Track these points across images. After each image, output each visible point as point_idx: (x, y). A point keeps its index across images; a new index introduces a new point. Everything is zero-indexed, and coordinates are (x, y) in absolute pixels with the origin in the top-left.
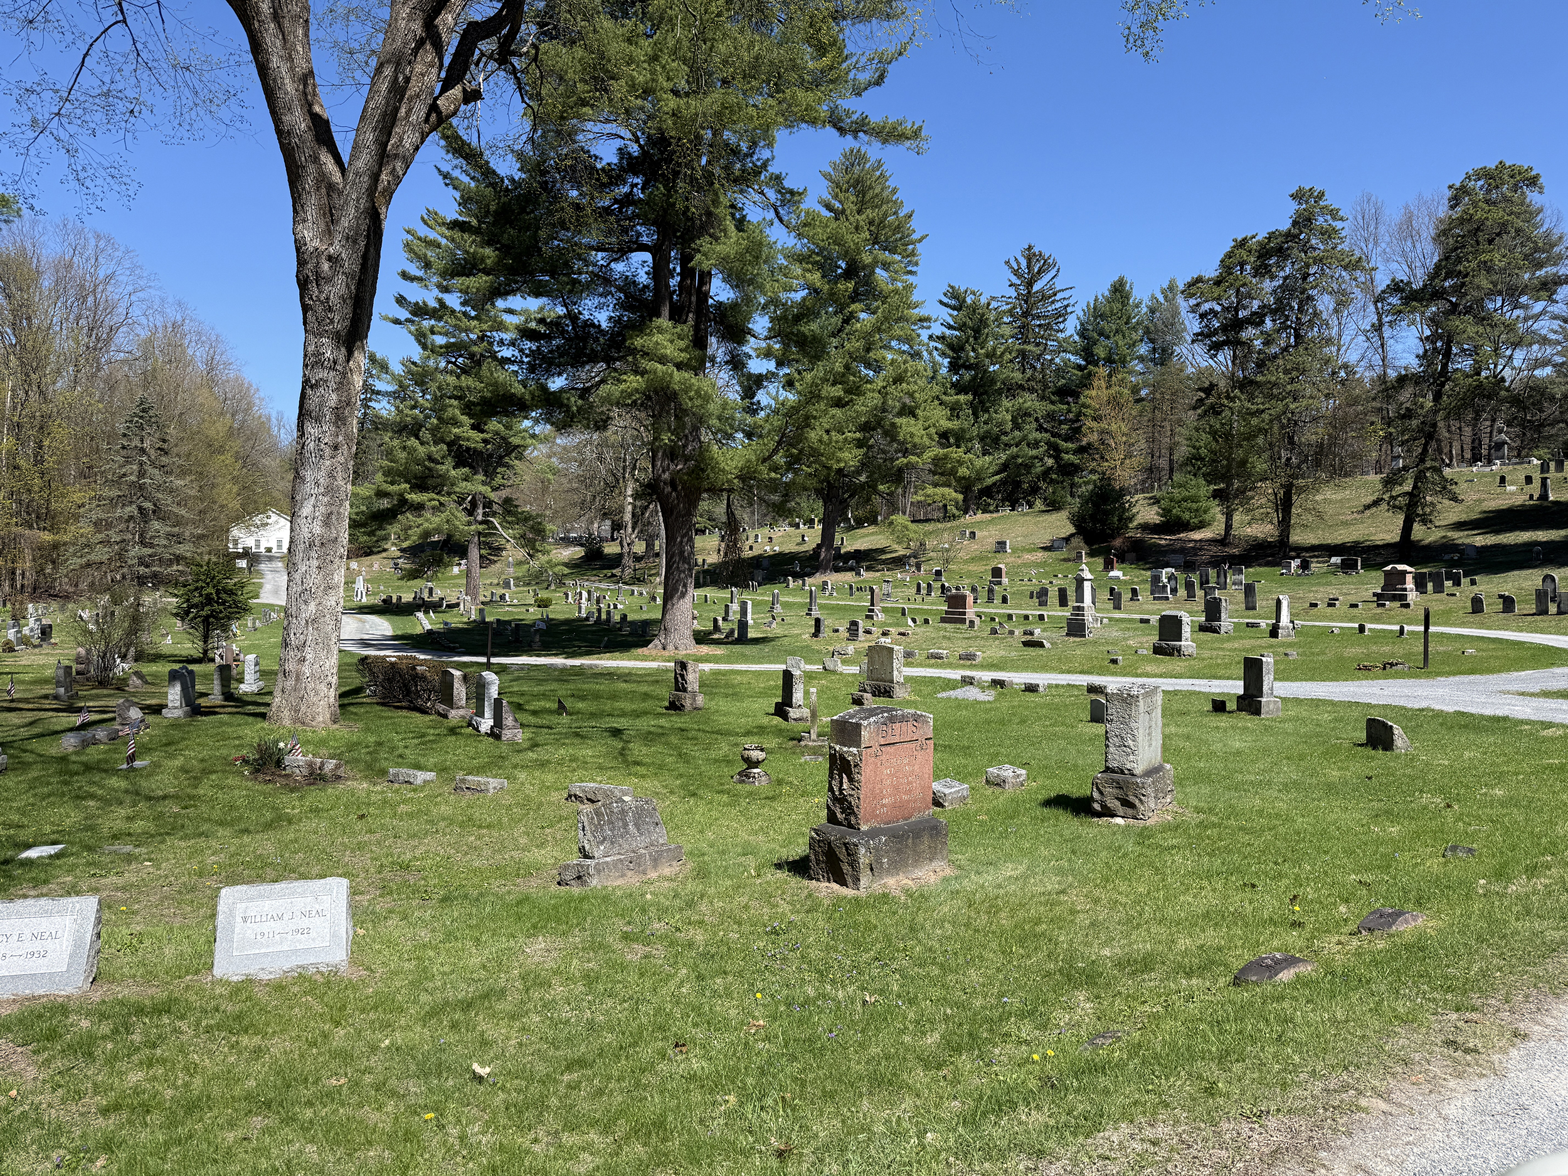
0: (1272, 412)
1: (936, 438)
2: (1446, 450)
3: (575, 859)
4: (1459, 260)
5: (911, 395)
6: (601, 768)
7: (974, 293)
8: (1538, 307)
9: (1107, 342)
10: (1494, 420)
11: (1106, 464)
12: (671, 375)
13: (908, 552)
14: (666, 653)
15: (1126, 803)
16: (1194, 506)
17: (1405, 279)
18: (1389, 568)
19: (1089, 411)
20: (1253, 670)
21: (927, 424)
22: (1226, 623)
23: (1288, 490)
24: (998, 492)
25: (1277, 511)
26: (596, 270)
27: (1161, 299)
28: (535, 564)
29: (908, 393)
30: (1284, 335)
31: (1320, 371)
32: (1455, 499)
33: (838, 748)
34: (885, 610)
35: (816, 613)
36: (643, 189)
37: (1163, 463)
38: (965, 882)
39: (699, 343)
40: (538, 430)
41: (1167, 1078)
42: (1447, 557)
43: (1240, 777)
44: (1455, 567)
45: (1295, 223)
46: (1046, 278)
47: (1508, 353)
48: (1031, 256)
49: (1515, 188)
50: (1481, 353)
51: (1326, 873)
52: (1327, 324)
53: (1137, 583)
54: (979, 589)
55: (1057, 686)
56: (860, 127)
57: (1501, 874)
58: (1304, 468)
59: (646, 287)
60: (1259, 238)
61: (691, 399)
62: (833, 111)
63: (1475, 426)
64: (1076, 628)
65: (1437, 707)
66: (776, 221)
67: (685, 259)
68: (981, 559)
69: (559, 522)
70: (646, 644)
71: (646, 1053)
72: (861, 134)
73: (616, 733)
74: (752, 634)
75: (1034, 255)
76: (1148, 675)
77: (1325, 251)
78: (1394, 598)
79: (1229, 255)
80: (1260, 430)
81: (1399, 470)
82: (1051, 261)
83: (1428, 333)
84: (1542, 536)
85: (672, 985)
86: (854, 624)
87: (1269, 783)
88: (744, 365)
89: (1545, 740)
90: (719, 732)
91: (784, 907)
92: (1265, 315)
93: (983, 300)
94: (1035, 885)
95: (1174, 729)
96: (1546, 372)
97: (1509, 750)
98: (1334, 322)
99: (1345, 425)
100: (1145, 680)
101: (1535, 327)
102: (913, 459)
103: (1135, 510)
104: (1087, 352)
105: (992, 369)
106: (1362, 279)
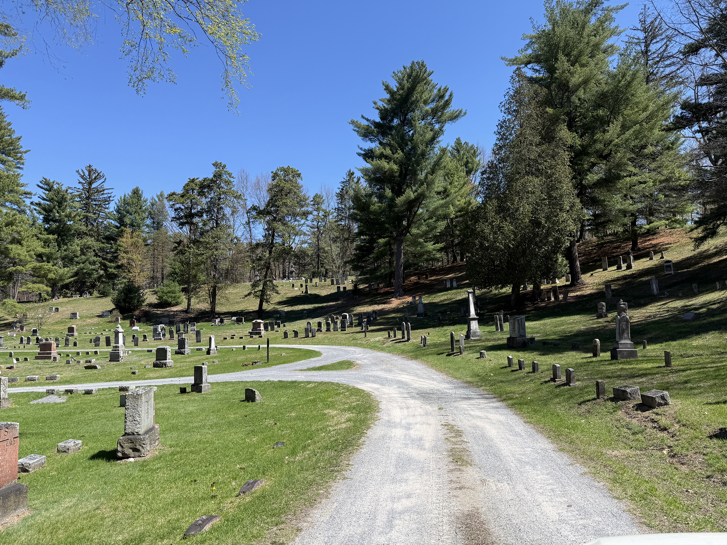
0: (207, 255)
1: (35, 257)
2: (274, 273)
4: (276, 201)
5: (19, 233)
7: (58, 184)
8: (303, 221)
9: (131, 216)
10: (290, 263)
11: (131, 274)
13: (15, 320)
15: (135, 450)
16: (173, 295)
17: (258, 205)
18: (254, 321)
19: (122, 249)
20: (198, 372)
21: (29, 249)
22: (188, 349)
23: (214, 288)
24: (73, 287)
25: (210, 297)
27: (157, 200)
29: (16, 231)
30: (212, 222)
31: (226, 239)
32: (277, 293)
37: (159, 275)
38: (37, 518)
42: (275, 316)
43: (191, 425)
44: (279, 320)
45: (215, 176)
46: (99, 182)
47: (293, 237)
48: (90, 170)
49: (293, 177)
50: (285, 237)
51: (227, 467)
52: (229, 220)
53: (146, 332)
54: (60, 339)
55: (103, 389)
57: (293, 453)
58: (221, 278)
60: (200, 179)
63: (283, 264)
64: (115, 357)
65: (272, 379)
68: (62, 322)
75: (93, 170)
76: (150, 378)
77: (227, 189)
78: (256, 334)
79: (187, 185)
80: (202, 262)
81: (258, 281)
82: (101, 174)
83: (266, 227)
84: (306, 307)
87: (204, 426)
89: (308, 389)
92: (203, 213)
93: (64, 188)
94: (82, 508)
95: (161, 405)
96: (305, 246)
97: (297, 395)
98: (231, 219)
99: (237, 262)
100: (149, 381)
101: (302, 229)
102: (20, 268)
103: (145, 297)
104: (121, 220)
105: (69, 223)
106: (242, 203)
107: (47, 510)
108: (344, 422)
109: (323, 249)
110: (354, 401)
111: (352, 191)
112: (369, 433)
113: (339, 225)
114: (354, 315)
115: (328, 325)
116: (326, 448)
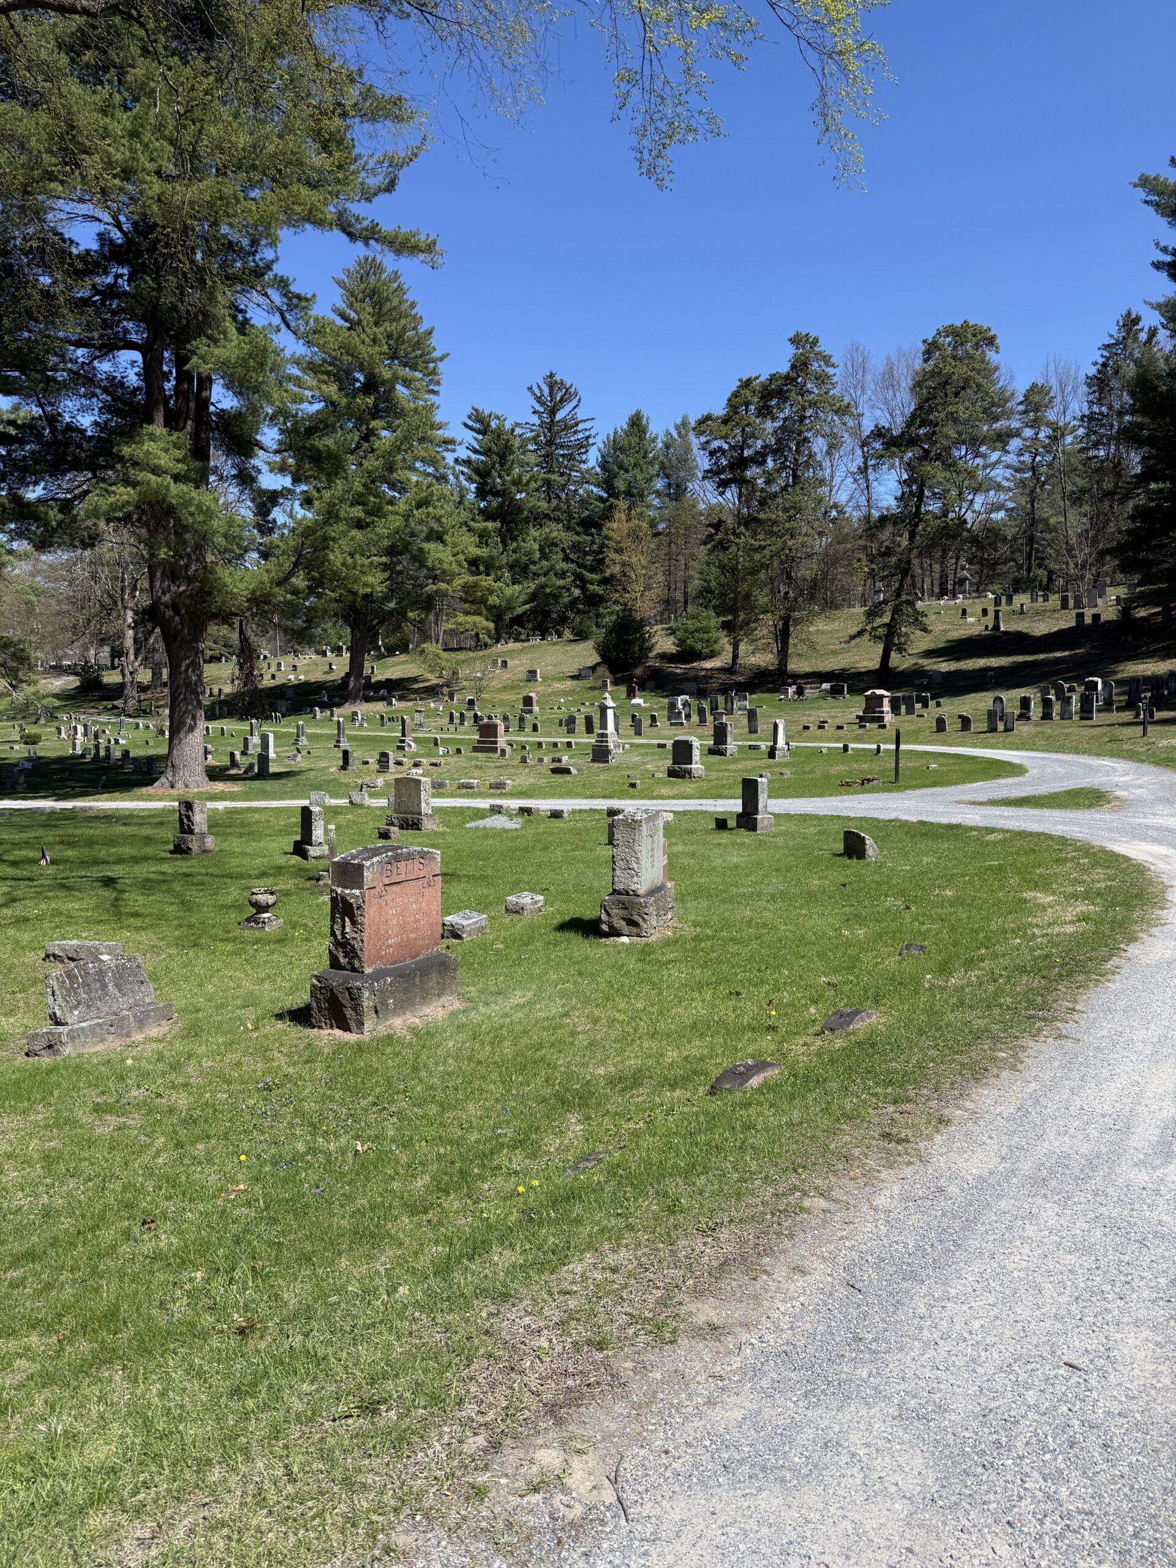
0: (772, 548)
1: (465, 565)
2: (919, 585)
3: (47, 1027)
4: (931, 410)
5: (438, 519)
6: (88, 921)
7: (497, 418)
8: (995, 456)
9: (626, 475)
10: (958, 559)
11: (628, 595)
12: (167, 488)
13: (440, 681)
14: (174, 792)
15: (632, 923)
16: (706, 636)
17: (887, 425)
18: (869, 693)
19: (611, 543)
20: (750, 790)
21: (456, 551)
22: (731, 746)
23: (786, 620)
24: (529, 621)
25: (776, 641)
26: (75, 368)
27: (675, 435)
28: (19, 696)
29: (434, 517)
30: (784, 475)
31: (814, 510)
32: (925, 630)
33: (339, 890)
34: (417, 740)
35: (344, 745)
36: (129, 281)
37: (679, 596)
38: (472, 1014)
39: (200, 453)
40: (15, 545)
41: (636, 1200)
42: (917, 682)
43: (735, 890)
44: (925, 691)
45: (793, 367)
46: (568, 407)
47: (970, 497)
48: (553, 383)
49: (977, 346)
50: (948, 497)
51: (801, 977)
52: (821, 466)
53: (656, 710)
54: (510, 717)
55: (580, 811)
56: (369, 235)
57: (944, 969)
58: (800, 600)
59: (138, 389)
60: (762, 379)
61: (192, 514)
62: (341, 214)
63: (942, 563)
64: (601, 754)
65: (904, 817)
66: (283, 326)
67: (181, 361)
68: (513, 687)
69: (48, 648)
70: (151, 782)
71: (107, 1235)
72: (372, 242)
73: (109, 882)
74: (273, 768)
75: (556, 382)
76: (662, 797)
77: (819, 395)
78: (873, 720)
79: (735, 395)
80: (762, 565)
81: (880, 603)
82: (572, 391)
83: (905, 476)
84: (995, 662)
85: (146, 1158)
86: (384, 755)
87: (759, 894)
88: (253, 480)
89: (988, 843)
90: (230, 876)
91: (280, 1060)
92: (766, 455)
93: (508, 426)
94: (541, 1010)
95: (680, 848)
96: (1000, 515)
97: (959, 855)
98: (827, 464)
99: (836, 561)
100: (660, 801)
101: (993, 474)
102: (443, 586)
103: (654, 640)
104: (608, 485)
105: (518, 496)
106: (851, 423)
107: (487, 1004)
108: (1072, 922)
109: (1045, 521)
110: (1099, 878)
111: (1132, 365)
112: (1133, 950)
113: (1089, 459)
114: (1116, 682)
115: (1047, 704)
116: (1022, 970)
